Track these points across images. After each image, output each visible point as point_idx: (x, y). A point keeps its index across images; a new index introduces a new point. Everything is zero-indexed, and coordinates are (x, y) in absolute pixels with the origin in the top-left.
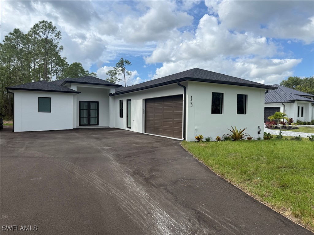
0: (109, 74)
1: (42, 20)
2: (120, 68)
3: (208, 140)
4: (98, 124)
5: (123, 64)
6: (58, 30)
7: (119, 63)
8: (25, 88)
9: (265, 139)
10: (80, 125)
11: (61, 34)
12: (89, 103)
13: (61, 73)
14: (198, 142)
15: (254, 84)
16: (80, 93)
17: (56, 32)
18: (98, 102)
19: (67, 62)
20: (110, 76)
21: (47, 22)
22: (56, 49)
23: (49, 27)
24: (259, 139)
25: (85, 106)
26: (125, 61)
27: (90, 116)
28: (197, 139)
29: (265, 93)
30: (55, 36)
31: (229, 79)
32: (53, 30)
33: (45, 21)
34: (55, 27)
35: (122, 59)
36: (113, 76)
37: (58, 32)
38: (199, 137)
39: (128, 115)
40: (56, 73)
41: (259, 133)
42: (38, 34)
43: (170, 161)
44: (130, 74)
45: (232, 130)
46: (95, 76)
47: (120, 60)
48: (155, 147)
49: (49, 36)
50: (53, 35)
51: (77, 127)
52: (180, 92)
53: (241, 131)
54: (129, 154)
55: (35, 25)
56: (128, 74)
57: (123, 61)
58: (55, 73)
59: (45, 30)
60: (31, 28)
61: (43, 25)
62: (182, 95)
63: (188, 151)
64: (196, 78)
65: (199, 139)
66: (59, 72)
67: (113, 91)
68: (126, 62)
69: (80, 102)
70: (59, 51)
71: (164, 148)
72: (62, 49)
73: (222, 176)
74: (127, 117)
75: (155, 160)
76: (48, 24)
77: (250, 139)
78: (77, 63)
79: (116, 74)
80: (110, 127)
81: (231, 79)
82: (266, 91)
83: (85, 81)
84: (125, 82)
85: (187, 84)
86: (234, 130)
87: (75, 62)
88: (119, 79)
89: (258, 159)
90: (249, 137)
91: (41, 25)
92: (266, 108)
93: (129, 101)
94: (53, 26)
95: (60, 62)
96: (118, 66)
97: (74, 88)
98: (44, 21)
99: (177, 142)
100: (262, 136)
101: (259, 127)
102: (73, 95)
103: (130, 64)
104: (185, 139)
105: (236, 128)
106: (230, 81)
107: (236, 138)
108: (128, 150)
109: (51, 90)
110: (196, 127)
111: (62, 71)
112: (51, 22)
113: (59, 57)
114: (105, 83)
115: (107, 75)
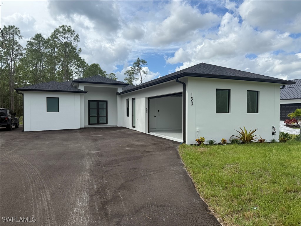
0: (127, 74)
1: (61, 25)
2: (137, 68)
3: (211, 143)
4: (107, 123)
5: (140, 64)
6: (76, 33)
7: (136, 63)
8: (33, 89)
9: (281, 141)
10: (89, 124)
11: (79, 36)
12: (98, 102)
13: (83, 74)
14: (198, 145)
15: (267, 78)
16: (87, 92)
17: (75, 35)
18: (107, 101)
19: (88, 64)
20: (128, 76)
21: (66, 26)
22: (76, 51)
23: (68, 31)
24: (273, 141)
25: (94, 106)
26: (141, 60)
27: (99, 115)
28: (198, 142)
29: (281, 89)
30: (74, 39)
31: (238, 74)
32: (72, 34)
33: (65, 25)
34: (74, 30)
35: (138, 58)
36: (131, 76)
37: (76, 35)
38: (200, 140)
39: (133, 114)
40: (78, 74)
41: (273, 134)
42: (57, 38)
43: (152, 173)
44: (146, 73)
45: (241, 131)
46: (114, 76)
47: (137, 60)
48: (147, 151)
49: (69, 39)
50: (72, 38)
51: (85, 126)
52: (180, 90)
53: (251, 132)
54: (112, 160)
55: (55, 30)
56: (144, 73)
57: (139, 61)
58: (76, 75)
59: (64, 34)
60: (52, 33)
61: (63, 30)
62: (182, 93)
63: (181, 158)
64: (197, 73)
65: (200, 142)
66: (80, 73)
67: (120, 90)
68: (142, 62)
69: (89, 101)
70: (78, 53)
71: (157, 153)
72: (81, 51)
73: (206, 201)
74: (133, 116)
75: (136, 170)
76: (67, 28)
77: (262, 141)
78: (95, 64)
79: (133, 73)
80: (117, 126)
81: (240, 74)
82: (282, 87)
83: (92, 81)
84: (141, 81)
85: (187, 80)
86: (243, 132)
87: (93, 63)
88: (137, 79)
89: (261, 176)
90: (261, 139)
91: (61, 29)
92: (281, 105)
93: (134, 99)
94: (72, 30)
95: (81, 63)
96: (134, 65)
97: (82, 88)
98: (63, 26)
99: (176, 145)
100: (277, 138)
101: (273, 127)
102: (81, 95)
103: (146, 63)
104: (185, 141)
105: (245, 129)
106: (238, 75)
107: (244, 140)
108: (116, 155)
109: (58, 90)
110: (197, 129)
111: (84, 72)
112: (70, 27)
113: (79, 59)
114: (112, 82)
115: (125, 75)
